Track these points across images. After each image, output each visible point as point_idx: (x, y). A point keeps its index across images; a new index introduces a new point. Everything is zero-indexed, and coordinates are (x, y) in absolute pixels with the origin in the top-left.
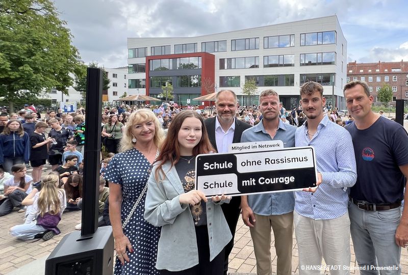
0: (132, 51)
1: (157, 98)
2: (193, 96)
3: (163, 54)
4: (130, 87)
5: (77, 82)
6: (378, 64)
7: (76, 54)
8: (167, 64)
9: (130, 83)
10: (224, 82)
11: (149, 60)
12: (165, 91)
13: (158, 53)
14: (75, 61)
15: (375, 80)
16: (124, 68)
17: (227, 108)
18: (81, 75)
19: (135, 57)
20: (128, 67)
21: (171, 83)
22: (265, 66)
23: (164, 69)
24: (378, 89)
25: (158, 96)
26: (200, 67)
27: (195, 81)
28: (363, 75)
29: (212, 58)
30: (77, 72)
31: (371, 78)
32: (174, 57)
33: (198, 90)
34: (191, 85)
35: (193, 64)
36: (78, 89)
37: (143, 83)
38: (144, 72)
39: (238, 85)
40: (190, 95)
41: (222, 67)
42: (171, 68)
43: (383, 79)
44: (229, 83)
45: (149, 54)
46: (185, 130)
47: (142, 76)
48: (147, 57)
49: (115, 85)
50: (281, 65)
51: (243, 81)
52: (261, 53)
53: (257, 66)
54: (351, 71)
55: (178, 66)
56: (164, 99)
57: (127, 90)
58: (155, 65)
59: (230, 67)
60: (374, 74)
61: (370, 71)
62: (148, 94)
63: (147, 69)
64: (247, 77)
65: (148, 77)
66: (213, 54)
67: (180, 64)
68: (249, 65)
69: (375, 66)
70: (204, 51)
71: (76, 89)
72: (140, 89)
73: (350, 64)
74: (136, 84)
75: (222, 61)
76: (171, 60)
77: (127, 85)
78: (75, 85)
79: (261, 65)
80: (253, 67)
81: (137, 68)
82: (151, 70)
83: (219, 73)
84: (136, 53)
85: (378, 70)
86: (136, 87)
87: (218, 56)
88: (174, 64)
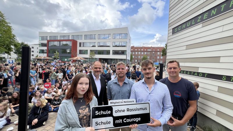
0: (41, 37)
1: (52, 58)
2: (68, 57)
3: (55, 39)
4: (39, 53)
5: (15, 50)
6: (142, 47)
7: (15, 37)
8: (56, 43)
9: (40, 51)
10: (81, 52)
11: (48, 41)
12: (55, 55)
13: (52, 39)
14: (14, 41)
15: (141, 53)
16: (37, 44)
17: (98, 70)
18: (17, 47)
19: (42, 40)
20: (39, 44)
21: (58, 52)
22: (98, 46)
23: (55, 46)
24: (142, 57)
25: (52, 57)
26: (71, 45)
27: (68, 51)
28: (136, 51)
29: (76, 42)
30: (15, 46)
31: (139, 53)
32: (60, 41)
33: (70, 55)
34: (67, 53)
35: (68, 44)
36: (15, 53)
37: (45, 51)
38: (46, 46)
39: (87, 53)
40: (66, 57)
41: (80, 46)
42: (58, 45)
43: (144, 53)
44: (83, 53)
45: (48, 39)
46: (80, 85)
47: (45, 48)
48: (47, 40)
49: (33, 51)
50: (105, 46)
51: (89, 52)
52: (97, 41)
53: (95, 46)
54: (132, 50)
55: (61, 45)
56: (55, 58)
57: (38, 54)
58: (51, 44)
59: (83, 46)
60: (141, 51)
61: (139, 50)
62: (48, 56)
63: (47, 45)
64: (91, 51)
65: (48, 48)
66: (77, 40)
67: (62, 44)
68: (92, 45)
69: (141, 48)
70: (73, 39)
71: (14, 52)
72: (44, 54)
73: (132, 47)
74: (42, 52)
75: (80, 44)
76: (58, 42)
77: (38, 52)
78: (14, 51)
79: (97, 46)
80: (93, 46)
81: (43, 45)
82: (49, 46)
83: (79, 48)
84: (43, 38)
85: (142, 50)
86: (42, 53)
87: (79, 41)
88: (60, 44)
